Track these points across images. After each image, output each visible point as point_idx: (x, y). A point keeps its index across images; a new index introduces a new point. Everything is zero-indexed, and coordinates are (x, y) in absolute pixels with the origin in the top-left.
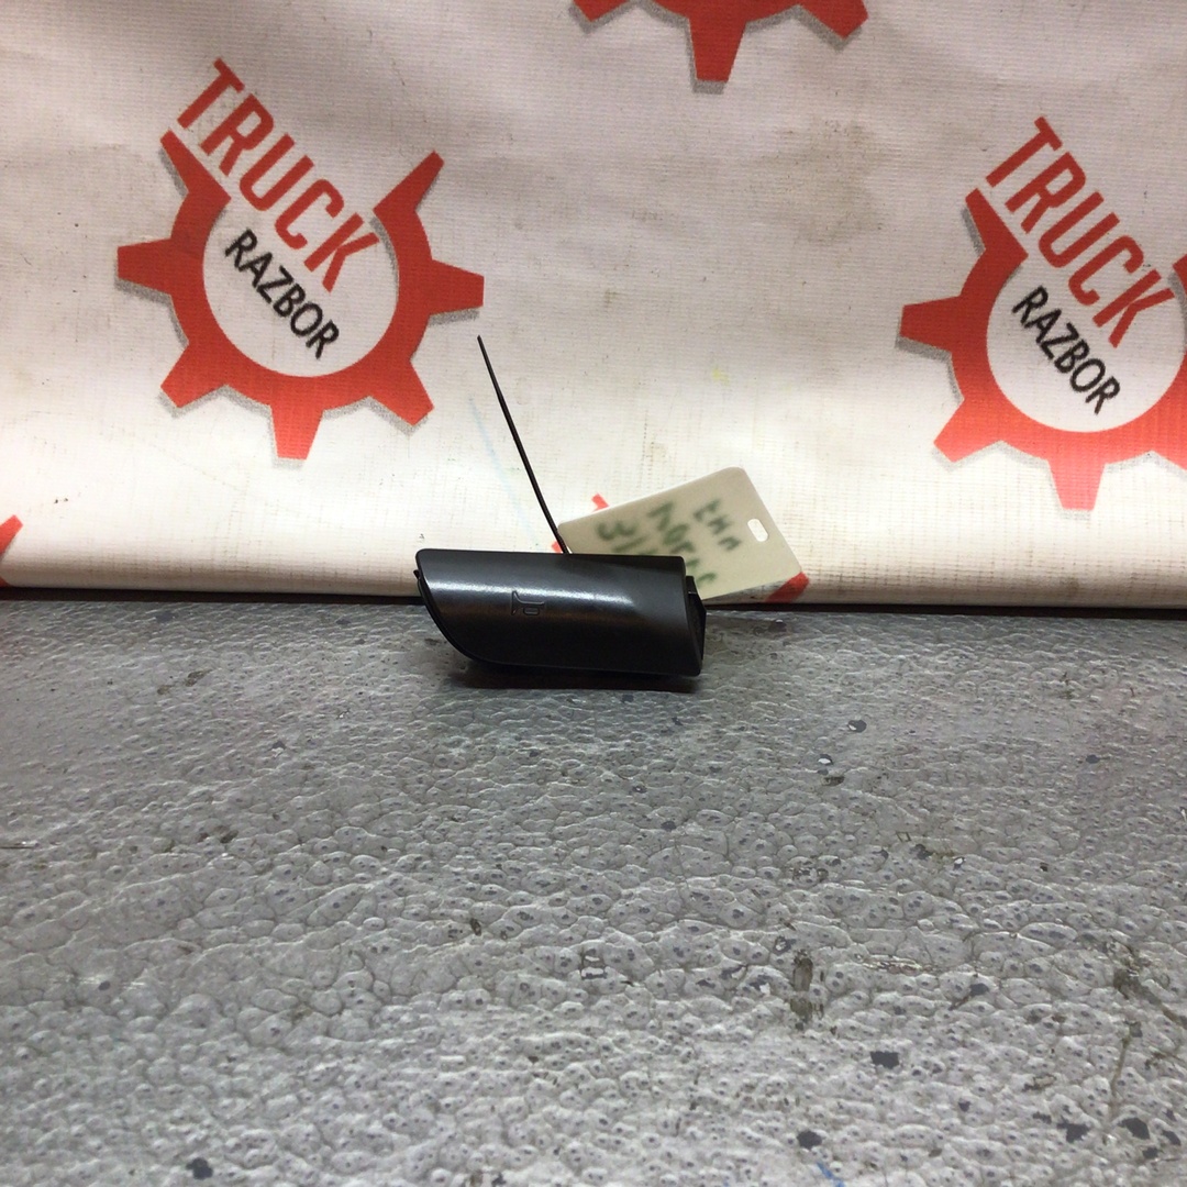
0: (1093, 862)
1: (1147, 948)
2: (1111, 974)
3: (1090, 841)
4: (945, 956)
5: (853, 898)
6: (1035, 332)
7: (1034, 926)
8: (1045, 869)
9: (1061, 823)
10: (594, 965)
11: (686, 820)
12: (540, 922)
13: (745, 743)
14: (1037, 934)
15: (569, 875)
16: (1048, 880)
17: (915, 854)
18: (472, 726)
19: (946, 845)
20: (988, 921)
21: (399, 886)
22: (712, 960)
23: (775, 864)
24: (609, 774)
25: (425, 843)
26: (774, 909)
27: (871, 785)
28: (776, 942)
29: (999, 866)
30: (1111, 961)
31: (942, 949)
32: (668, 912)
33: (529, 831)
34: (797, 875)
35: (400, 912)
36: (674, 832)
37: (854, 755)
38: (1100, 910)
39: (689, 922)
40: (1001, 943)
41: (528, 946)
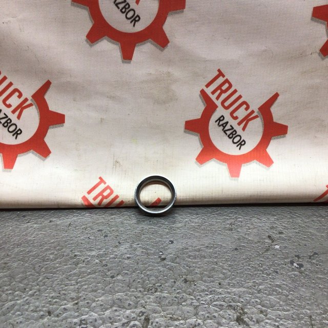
0: (233, 281)
1: (247, 308)
2: (235, 317)
3: (233, 275)
4: (189, 314)
5: (164, 297)
6: (222, 127)
7: (215, 303)
8: (220, 284)
9: (226, 269)
10: (84, 324)
11: (118, 275)
12: (70, 311)
13: (138, 249)
14: (216, 305)
15: (80, 295)
16: (221, 288)
17: (183, 282)
18: (58, 248)
19: (193, 278)
20: (202, 302)
21: (28, 301)
22: (120, 320)
23: (142, 287)
24: (97, 261)
25: (38, 287)
26: (140, 302)
27: (173, 261)
28: (140, 313)
29: (207, 284)
30: (236, 313)
31: (188, 312)
32: (109, 305)
33: (70, 281)
34: (148, 290)
35: (27, 310)
36: (114, 279)
37: (169, 251)
38: (234, 297)
39: (114, 308)
40: (205, 309)
41: (65, 319)
